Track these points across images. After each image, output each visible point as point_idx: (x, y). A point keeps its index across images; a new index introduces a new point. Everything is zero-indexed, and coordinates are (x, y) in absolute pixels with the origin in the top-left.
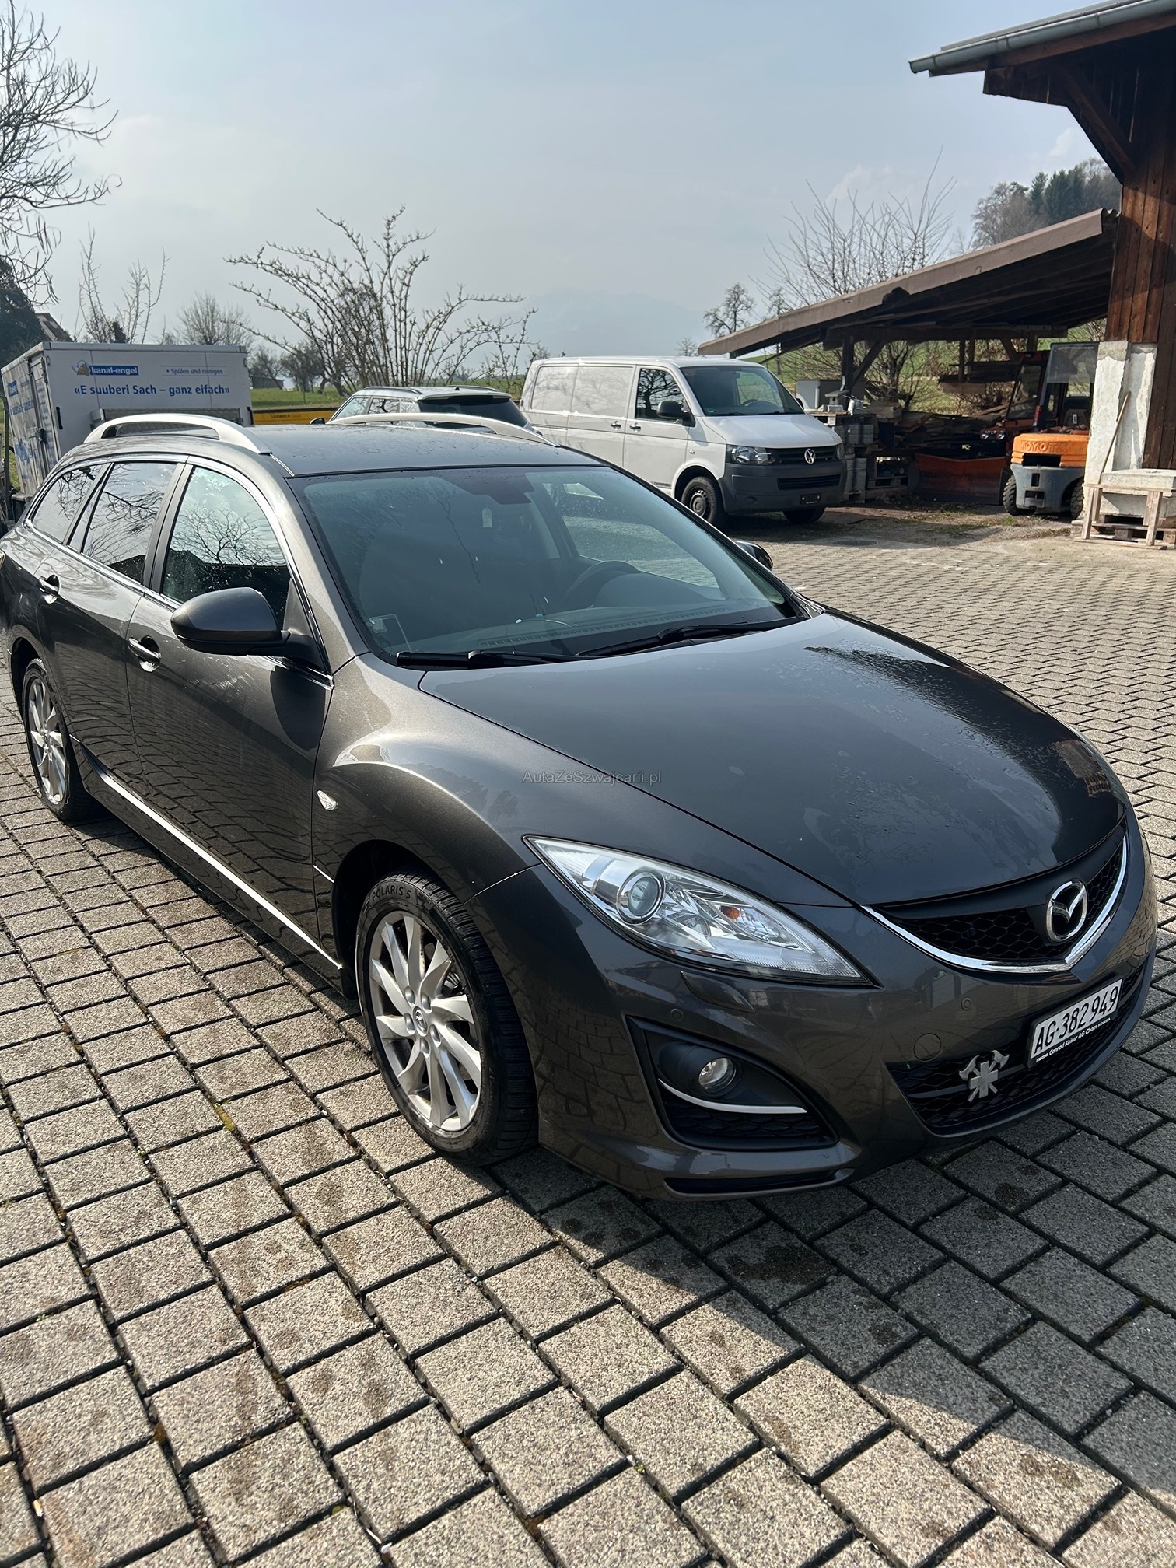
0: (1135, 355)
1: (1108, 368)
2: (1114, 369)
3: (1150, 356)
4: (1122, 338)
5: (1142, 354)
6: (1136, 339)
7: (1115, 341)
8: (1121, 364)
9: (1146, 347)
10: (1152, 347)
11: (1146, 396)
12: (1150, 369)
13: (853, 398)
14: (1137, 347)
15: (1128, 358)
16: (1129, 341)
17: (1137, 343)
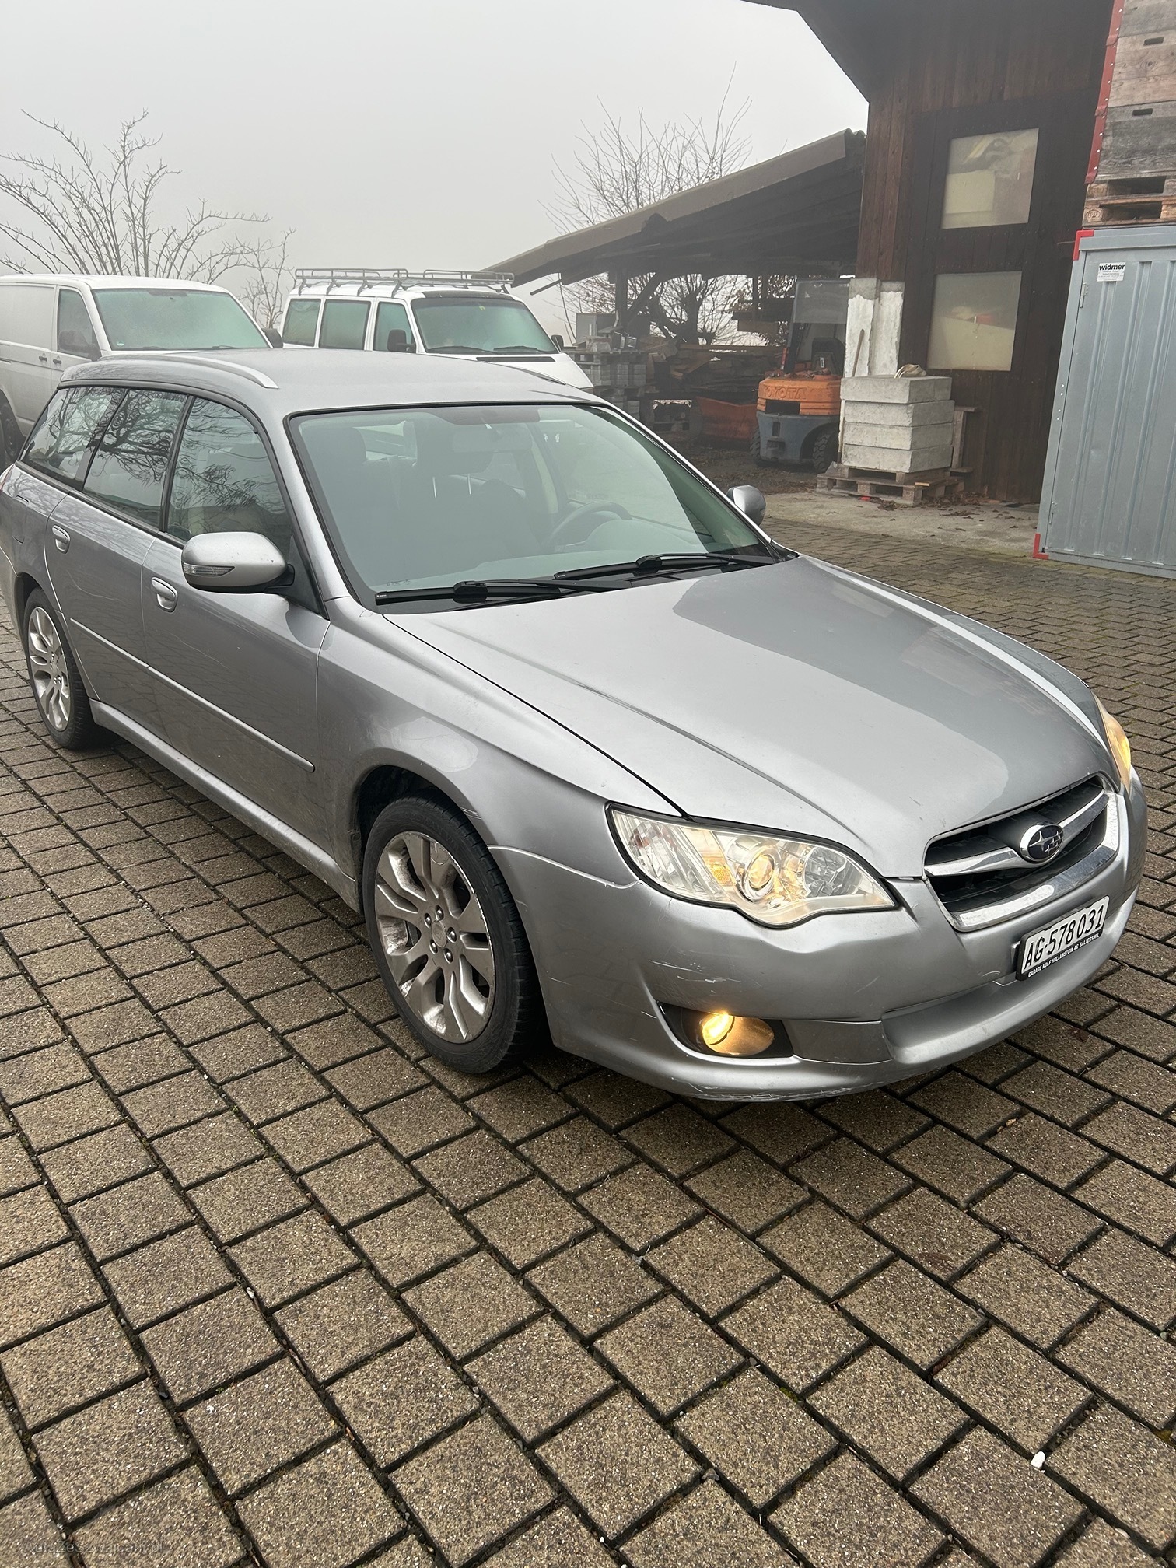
0: (884, 294)
1: (858, 308)
2: (864, 309)
3: (899, 295)
4: (871, 276)
5: (892, 293)
6: (885, 276)
7: (865, 277)
8: (871, 303)
9: (895, 285)
10: (900, 285)
11: (896, 339)
12: (899, 310)
13: (625, 336)
14: (886, 285)
15: (877, 297)
16: (878, 278)
17: (886, 280)
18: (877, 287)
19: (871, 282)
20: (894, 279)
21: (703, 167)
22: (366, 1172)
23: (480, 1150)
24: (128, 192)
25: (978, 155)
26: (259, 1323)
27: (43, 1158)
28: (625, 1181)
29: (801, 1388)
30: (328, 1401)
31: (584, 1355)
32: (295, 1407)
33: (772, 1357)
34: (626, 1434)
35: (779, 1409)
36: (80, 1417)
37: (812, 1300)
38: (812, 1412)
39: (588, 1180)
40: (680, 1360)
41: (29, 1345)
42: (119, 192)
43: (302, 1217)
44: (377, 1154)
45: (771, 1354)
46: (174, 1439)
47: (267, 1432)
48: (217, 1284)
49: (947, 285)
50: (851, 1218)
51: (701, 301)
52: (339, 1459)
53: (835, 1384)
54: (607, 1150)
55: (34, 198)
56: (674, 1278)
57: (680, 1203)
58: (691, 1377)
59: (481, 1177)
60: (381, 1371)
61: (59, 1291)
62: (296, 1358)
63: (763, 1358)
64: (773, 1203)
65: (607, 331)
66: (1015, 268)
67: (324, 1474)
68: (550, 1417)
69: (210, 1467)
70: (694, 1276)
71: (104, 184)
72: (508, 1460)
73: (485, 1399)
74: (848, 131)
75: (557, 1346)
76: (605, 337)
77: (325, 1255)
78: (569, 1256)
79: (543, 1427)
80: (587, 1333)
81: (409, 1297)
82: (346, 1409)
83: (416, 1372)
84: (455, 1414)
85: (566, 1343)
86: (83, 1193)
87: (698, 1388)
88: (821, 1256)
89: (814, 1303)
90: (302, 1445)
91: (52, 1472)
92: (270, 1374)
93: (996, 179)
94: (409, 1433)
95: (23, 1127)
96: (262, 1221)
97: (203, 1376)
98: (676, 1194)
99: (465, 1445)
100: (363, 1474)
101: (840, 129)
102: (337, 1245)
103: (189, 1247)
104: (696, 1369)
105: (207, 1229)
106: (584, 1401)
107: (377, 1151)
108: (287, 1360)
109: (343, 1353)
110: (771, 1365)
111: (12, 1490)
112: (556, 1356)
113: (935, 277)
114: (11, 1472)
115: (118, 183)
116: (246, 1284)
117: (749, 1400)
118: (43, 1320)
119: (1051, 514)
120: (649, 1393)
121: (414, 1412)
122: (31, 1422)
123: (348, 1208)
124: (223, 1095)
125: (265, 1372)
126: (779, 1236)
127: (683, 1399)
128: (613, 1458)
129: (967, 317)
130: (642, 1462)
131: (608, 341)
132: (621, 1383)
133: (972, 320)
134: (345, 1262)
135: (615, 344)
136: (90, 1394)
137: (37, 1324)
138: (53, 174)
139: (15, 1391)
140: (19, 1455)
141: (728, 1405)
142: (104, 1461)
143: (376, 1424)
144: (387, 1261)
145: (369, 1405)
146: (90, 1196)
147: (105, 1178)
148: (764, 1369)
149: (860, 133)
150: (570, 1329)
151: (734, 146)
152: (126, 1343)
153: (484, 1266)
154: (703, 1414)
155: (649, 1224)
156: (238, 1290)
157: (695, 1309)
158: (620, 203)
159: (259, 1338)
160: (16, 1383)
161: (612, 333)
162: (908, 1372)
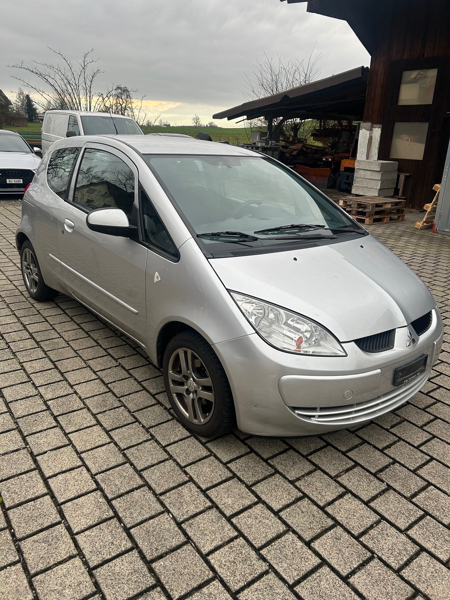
0: (374, 129)
1: (363, 133)
2: (366, 134)
3: (380, 129)
4: (369, 122)
5: (377, 128)
6: (374, 122)
7: (366, 122)
8: (368, 132)
9: (378, 126)
10: (380, 126)
11: (377, 146)
12: (379, 135)
13: (271, 140)
14: (375, 125)
15: (371, 130)
16: (372, 123)
17: (375, 124)
18: (371, 126)
19: (369, 124)
20: (378, 123)
21: (302, 78)
22: (210, 468)
23: (253, 461)
24: (85, 79)
25: (414, 77)
26: (177, 529)
27: (83, 455)
28: (313, 477)
29: (397, 568)
30: (208, 563)
31: (307, 549)
32: (195, 565)
33: (383, 555)
34: (329, 583)
35: (389, 576)
36: (110, 564)
37: (395, 531)
38: (402, 578)
39: (298, 476)
40: (347, 554)
41: (87, 533)
42: (82, 79)
43: (187, 485)
44: (213, 461)
45: (382, 553)
46: (149, 575)
47: (186, 574)
48: (158, 511)
49: (399, 126)
50: (405, 497)
51: (299, 128)
52: (216, 587)
53: (410, 567)
54: (304, 464)
55: (49, 80)
56: (338, 518)
57: (336, 488)
58: (352, 561)
59: (255, 472)
60: (227, 551)
61: (96, 511)
62: (193, 544)
63: (380, 555)
64: (373, 490)
65: (264, 138)
66: (426, 121)
67: (211, 594)
68: (298, 575)
69: (165, 588)
70: (347, 518)
71: (76, 75)
72: (283, 592)
73: (271, 566)
74: (363, 67)
75: (296, 545)
76: (263, 141)
77: (199, 501)
78: (295, 507)
79: (296, 579)
80: (307, 540)
81: (234, 520)
82: (216, 567)
83: (241, 553)
84: (259, 572)
85: (300, 544)
86: (100, 470)
87: (355, 566)
88: (396, 513)
89: (396, 533)
90: (200, 581)
91: (103, 586)
92: (183, 550)
93: (420, 87)
94: (242, 578)
95: (73, 442)
96: (171, 486)
97: (157, 549)
98: (334, 484)
99: (265, 584)
100: (226, 594)
101: (360, 66)
102: (202, 497)
103: (144, 495)
104: (353, 558)
105: (150, 488)
106: (310, 569)
107: (213, 459)
108: (189, 544)
109: (211, 543)
110: (383, 558)
111: (88, 594)
112: (296, 549)
113: (394, 123)
114: (86, 586)
115: (81, 76)
116: (169, 512)
117: (377, 572)
118: (91, 523)
119: (440, 216)
120: (336, 567)
121: (243, 570)
122: (92, 565)
123: (205, 482)
124: (149, 433)
125: (181, 549)
126: (378, 503)
127: (350, 570)
128: (326, 593)
129: (406, 139)
130: (338, 596)
131: (264, 142)
132: (324, 562)
133: (408, 140)
134: (206, 505)
135: (267, 143)
136: (113, 555)
137: (89, 524)
138: (57, 71)
139: (84, 552)
140: (88, 578)
141: (368, 574)
142: (122, 583)
143: (229, 574)
144: (223, 506)
145: (225, 565)
146: (103, 472)
147: (108, 465)
148: (380, 559)
149: (367, 67)
150: (300, 538)
151: (315, 70)
152: (125, 534)
153: (262, 509)
154: (359, 577)
155: (325, 495)
156: (166, 514)
157: (349, 532)
158: (270, 91)
159: (177, 535)
160: (83, 548)
161: (266, 139)
162: (439, 564)
